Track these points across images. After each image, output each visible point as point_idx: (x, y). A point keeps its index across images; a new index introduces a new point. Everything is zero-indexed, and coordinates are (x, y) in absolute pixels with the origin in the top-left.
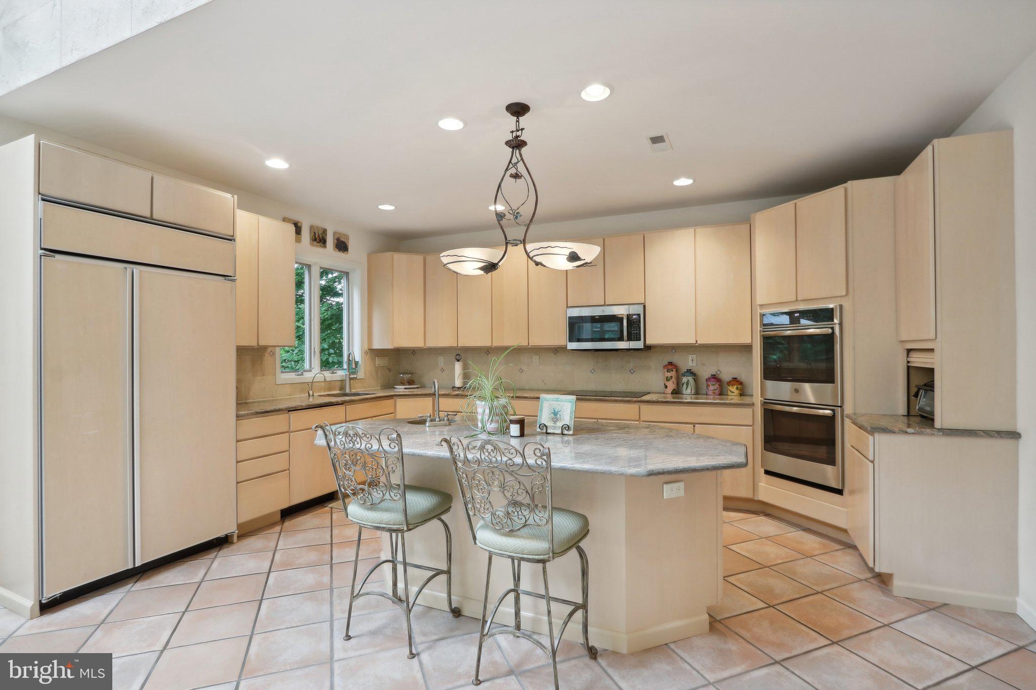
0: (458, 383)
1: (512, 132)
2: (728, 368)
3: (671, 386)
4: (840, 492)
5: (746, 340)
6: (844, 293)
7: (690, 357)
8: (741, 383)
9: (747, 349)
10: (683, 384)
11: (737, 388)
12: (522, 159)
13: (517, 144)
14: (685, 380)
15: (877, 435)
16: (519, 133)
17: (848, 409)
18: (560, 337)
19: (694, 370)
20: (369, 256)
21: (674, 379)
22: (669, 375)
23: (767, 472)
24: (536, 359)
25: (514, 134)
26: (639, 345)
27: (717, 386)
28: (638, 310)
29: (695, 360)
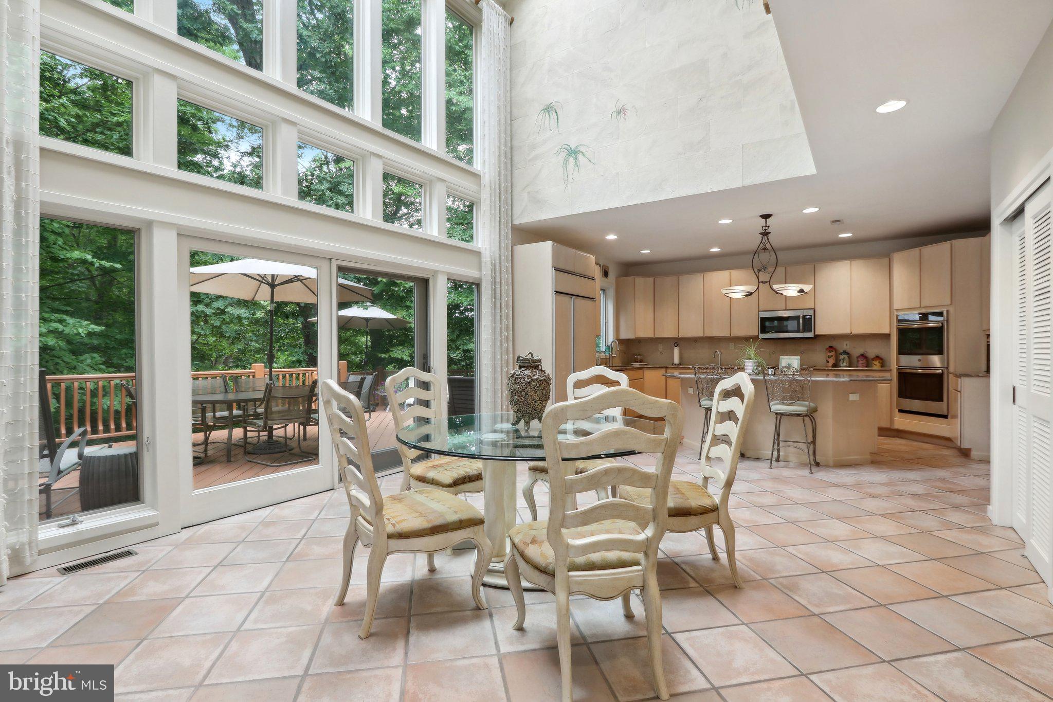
0: (676, 361)
1: (762, 227)
2: (872, 350)
3: (832, 361)
4: (945, 417)
5: (886, 330)
6: (949, 303)
7: (845, 343)
8: (882, 359)
9: (887, 337)
10: (840, 360)
11: (879, 363)
12: (769, 241)
13: (765, 234)
14: (842, 357)
15: (962, 378)
16: (767, 228)
17: (951, 369)
18: (753, 329)
19: (848, 351)
20: (616, 278)
21: (833, 357)
22: (830, 354)
23: (900, 411)
24: (731, 345)
25: (764, 228)
26: (811, 335)
27: (864, 361)
28: (811, 312)
29: (848, 345)
